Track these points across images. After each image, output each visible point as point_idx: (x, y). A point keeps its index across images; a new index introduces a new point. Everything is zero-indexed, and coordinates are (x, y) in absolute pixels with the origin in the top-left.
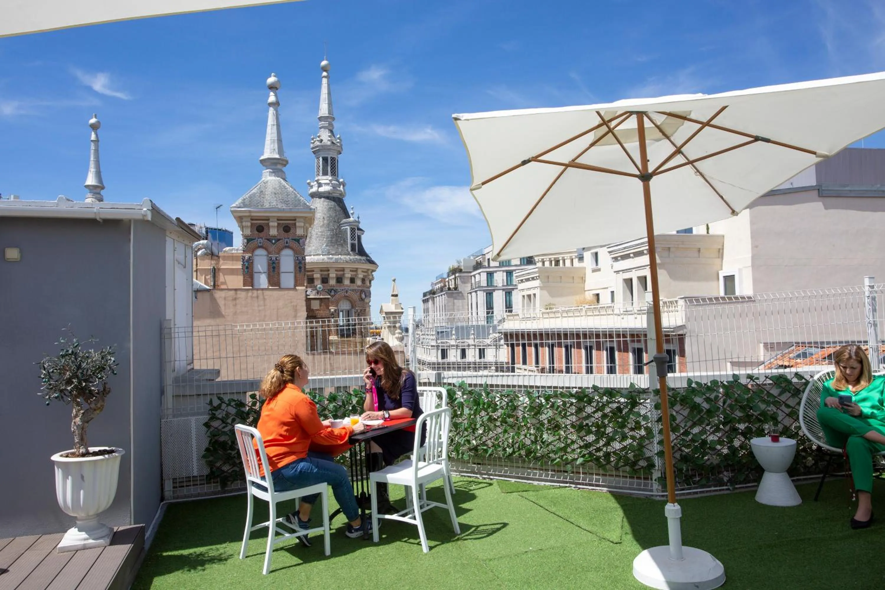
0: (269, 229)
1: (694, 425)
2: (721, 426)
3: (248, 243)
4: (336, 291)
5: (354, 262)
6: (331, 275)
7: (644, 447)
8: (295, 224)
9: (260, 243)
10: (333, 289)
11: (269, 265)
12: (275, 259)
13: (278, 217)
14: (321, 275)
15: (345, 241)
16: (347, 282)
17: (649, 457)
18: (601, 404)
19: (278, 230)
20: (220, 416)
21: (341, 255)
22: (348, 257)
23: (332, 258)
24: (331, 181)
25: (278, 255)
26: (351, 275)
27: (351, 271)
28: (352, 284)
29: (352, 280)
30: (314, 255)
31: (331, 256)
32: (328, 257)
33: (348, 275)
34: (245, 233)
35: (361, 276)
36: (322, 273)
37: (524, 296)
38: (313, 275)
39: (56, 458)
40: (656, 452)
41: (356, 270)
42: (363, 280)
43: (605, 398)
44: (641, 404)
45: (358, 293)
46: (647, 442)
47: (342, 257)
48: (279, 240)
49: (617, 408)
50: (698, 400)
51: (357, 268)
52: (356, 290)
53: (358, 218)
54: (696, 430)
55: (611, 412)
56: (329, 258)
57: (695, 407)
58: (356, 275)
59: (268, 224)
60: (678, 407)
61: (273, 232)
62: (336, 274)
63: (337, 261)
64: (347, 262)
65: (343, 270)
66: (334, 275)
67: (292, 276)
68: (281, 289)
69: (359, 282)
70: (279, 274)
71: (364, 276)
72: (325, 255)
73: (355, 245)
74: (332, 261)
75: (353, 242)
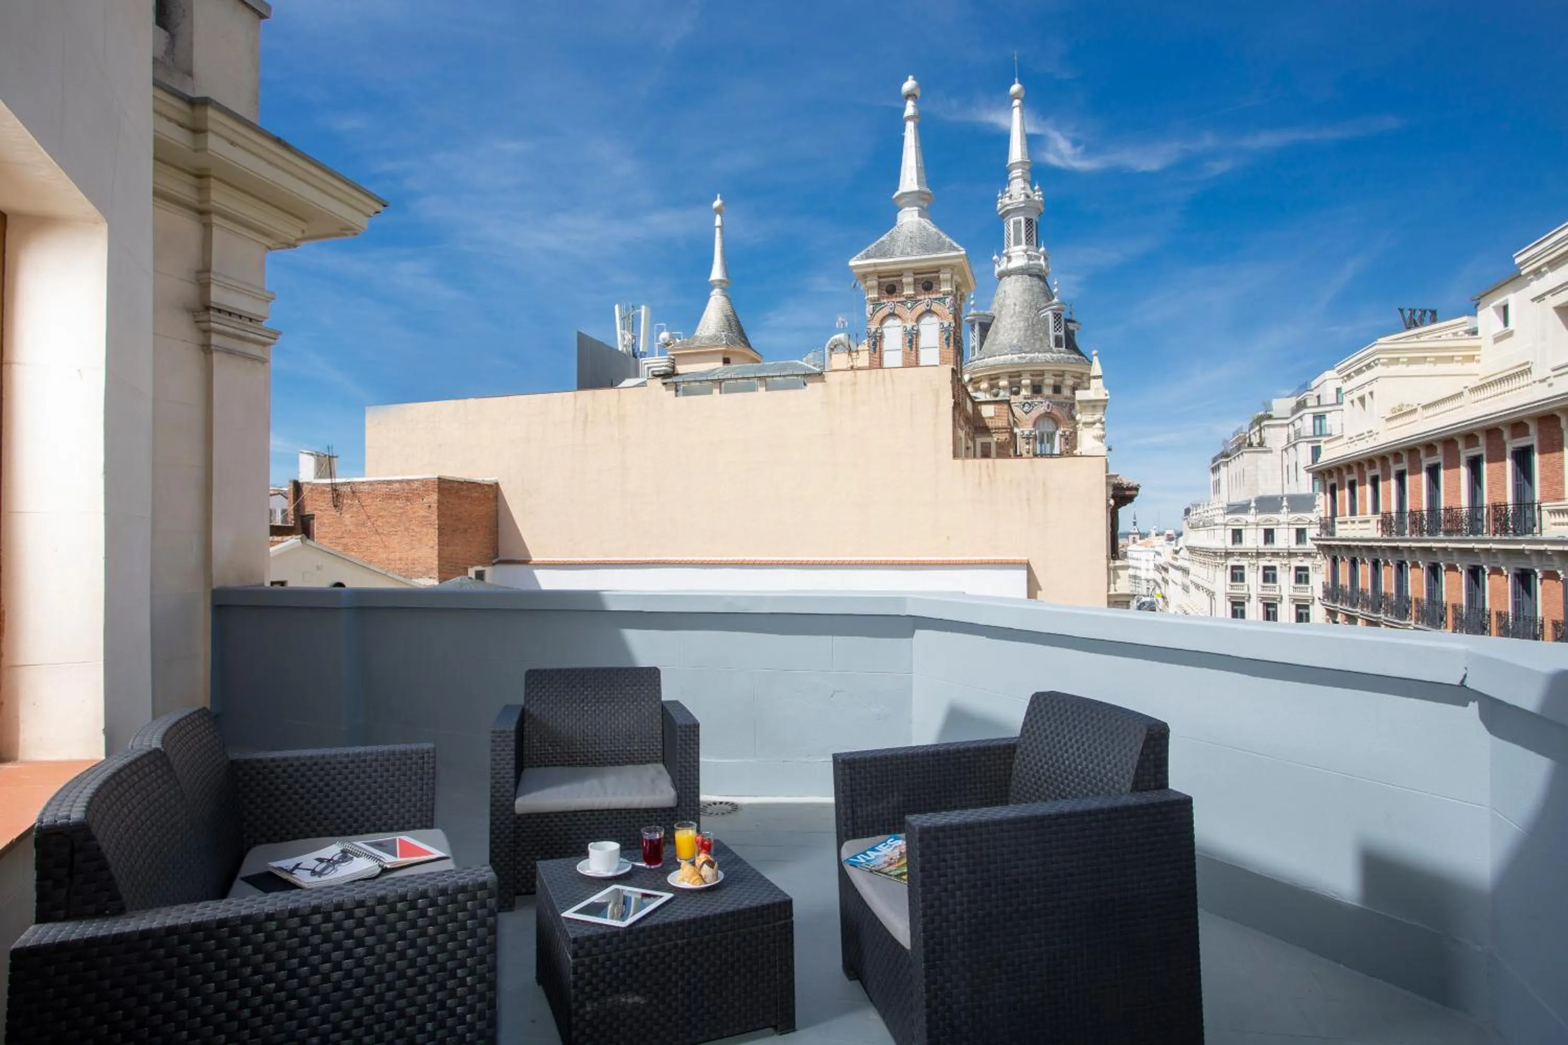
0: (902, 288)
5: (1058, 361)
6: (1023, 382)
8: (938, 277)
10: (1027, 403)
11: (904, 339)
12: (913, 330)
13: (915, 269)
14: (1010, 382)
15: (1047, 334)
16: (1048, 392)
21: (1039, 352)
22: (1048, 356)
23: (1024, 358)
24: (1026, 251)
25: (916, 326)
26: (1055, 381)
27: (1054, 375)
28: (1055, 395)
29: (1056, 389)
30: (999, 355)
31: (1023, 355)
32: (1020, 355)
33: (1049, 381)
35: (1070, 383)
36: (1012, 379)
37: (1352, 402)
41: (1062, 374)
42: (1074, 390)
45: (1067, 409)
47: (1040, 355)
51: (1063, 371)
52: (1062, 403)
56: (1020, 358)
58: (1062, 382)
59: (901, 280)
62: (1032, 381)
63: (1031, 362)
64: (1047, 362)
65: (1042, 373)
66: (1028, 382)
69: (1067, 392)
71: (1075, 382)
72: (1015, 354)
73: (1061, 338)
74: (1024, 361)
75: (1058, 333)
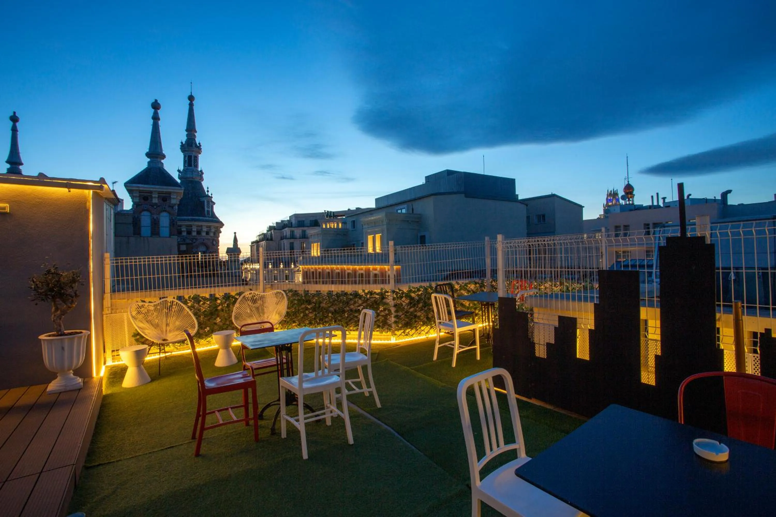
0: (152, 199)
1: (411, 308)
2: (423, 308)
3: (137, 207)
4: (196, 239)
5: (209, 221)
6: (193, 229)
7: (387, 319)
8: (170, 196)
9: (146, 208)
10: (194, 238)
11: (151, 222)
12: (156, 218)
13: (160, 191)
14: (187, 229)
15: (203, 209)
16: (204, 234)
17: (390, 324)
18: (366, 299)
19: (158, 200)
20: (144, 312)
22: (204, 219)
23: (194, 219)
24: (194, 170)
25: (158, 216)
26: (207, 229)
27: (206, 227)
29: (207, 233)
31: (193, 217)
32: (191, 217)
33: (205, 230)
34: (134, 201)
35: (213, 230)
38: (181, 229)
39: (42, 337)
40: (393, 322)
42: (214, 233)
43: (368, 296)
44: (386, 298)
45: (211, 241)
46: (389, 317)
47: (201, 218)
48: (159, 206)
49: (375, 300)
50: (413, 295)
52: (209, 239)
53: (212, 194)
54: (412, 310)
55: (371, 303)
57: (412, 299)
58: (210, 230)
59: (151, 196)
60: (404, 299)
61: (155, 201)
62: (197, 229)
63: (197, 221)
65: (201, 226)
66: (195, 230)
67: (168, 229)
68: (160, 237)
69: (212, 234)
70: (159, 228)
71: (215, 231)
73: (209, 212)
75: (208, 209)
